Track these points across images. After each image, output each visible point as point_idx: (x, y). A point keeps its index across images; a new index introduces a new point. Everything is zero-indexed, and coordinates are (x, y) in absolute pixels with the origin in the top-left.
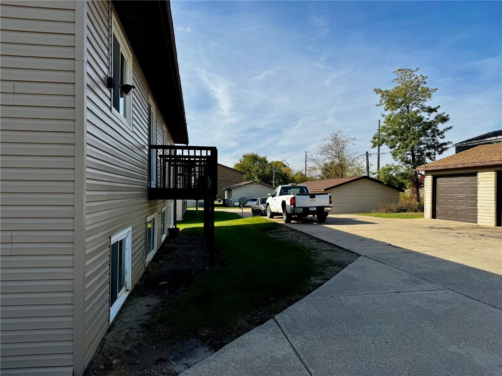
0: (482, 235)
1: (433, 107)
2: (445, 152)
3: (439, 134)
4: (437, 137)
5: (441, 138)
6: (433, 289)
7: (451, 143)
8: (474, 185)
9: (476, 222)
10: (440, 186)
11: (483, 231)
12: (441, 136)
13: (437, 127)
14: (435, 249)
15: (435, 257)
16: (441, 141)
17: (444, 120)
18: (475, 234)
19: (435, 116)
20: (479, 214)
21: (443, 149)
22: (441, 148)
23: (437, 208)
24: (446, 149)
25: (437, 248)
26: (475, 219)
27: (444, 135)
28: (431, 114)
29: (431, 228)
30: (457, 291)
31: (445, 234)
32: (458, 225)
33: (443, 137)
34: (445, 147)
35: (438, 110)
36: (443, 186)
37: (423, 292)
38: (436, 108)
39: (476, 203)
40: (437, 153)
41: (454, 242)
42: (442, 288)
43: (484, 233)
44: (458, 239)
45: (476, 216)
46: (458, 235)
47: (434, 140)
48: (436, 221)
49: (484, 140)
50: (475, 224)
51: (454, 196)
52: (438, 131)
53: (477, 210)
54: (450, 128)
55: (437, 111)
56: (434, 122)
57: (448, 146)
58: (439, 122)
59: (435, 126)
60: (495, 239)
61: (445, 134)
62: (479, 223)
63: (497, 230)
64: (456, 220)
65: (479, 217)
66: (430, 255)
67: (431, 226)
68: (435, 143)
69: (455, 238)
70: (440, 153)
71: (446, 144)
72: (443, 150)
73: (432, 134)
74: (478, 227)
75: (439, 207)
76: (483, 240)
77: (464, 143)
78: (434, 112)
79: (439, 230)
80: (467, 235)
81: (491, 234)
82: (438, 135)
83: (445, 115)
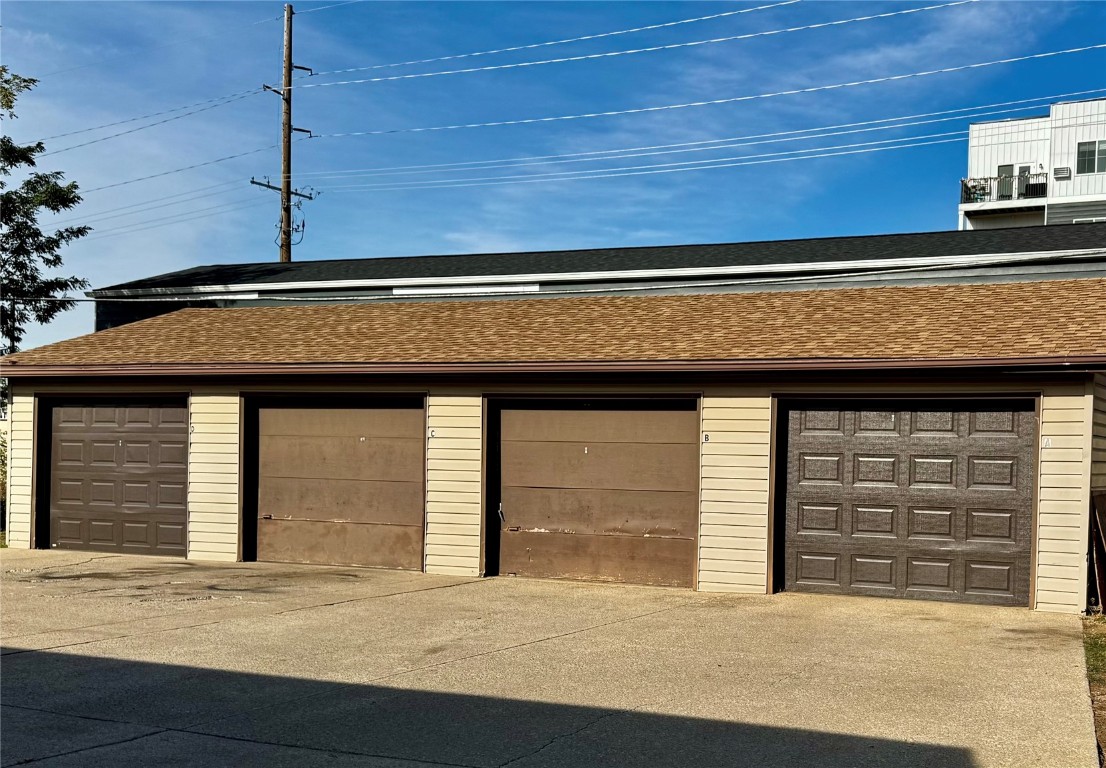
0: (212, 588)
1: (20, 142)
2: (60, 315)
3: (40, 248)
4: (34, 256)
5: (48, 262)
6: (127, 738)
7: (82, 284)
8: (180, 437)
9: (184, 553)
10: (64, 435)
11: (212, 577)
12: (48, 256)
13: (33, 220)
14: (87, 637)
15: (96, 659)
16: (47, 274)
17: (61, 198)
18: (191, 586)
19: (28, 178)
20: (191, 527)
21: (53, 302)
22: (47, 299)
23: (53, 511)
24: (64, 304)
25: (92, 632)
26: (179, 544)
27: (57, 252)
28: (12, 170)
29: (45, 577)
30: (192, 729)
31: (100, 593)
32: (132, 566)
33: (57, 261)
34: (59, 295)
35: (36, 157)
36: (76, 436)
37: (100, 749)
38: (30, 150)
39: (184, 492)
40: (32, 316)
41: (138, 613)
42: (152, 730)
43: (214, 582)
44: (145, 604)
45: (184, 532)
46: (142, 592)
47: (20, 266)
48: (52, 556)
49: (186, 289)
50: (182, 559)
51: (111, 469)
52: (37, 233)
53: (185, 513)
54: (81, 232)
55: (33, 163)
56: (24, 201)
57: (71, 294)
58: (41, 204)
59: (27, 215)
60: (250, 595)
61: (62, 250)
62: (192, 557)
63: (249, 573)
64: (120, 550)
65: (191, 537)
66: (80, 653)
67: (42, 571)
68: (25, 277)
69: (136, 602)
70: (44, 317)
71: (62, 285)
72: (56, 306)
73: (16, 243)
74: (192, 567)
75: (60, 507)
76: (216, 599)
77: (125, 292)
78: (24, 165)
79: (75, 583)
80: (169, 591)
81: (235, 583)
82: (37, 250)
83: (63, 183)
